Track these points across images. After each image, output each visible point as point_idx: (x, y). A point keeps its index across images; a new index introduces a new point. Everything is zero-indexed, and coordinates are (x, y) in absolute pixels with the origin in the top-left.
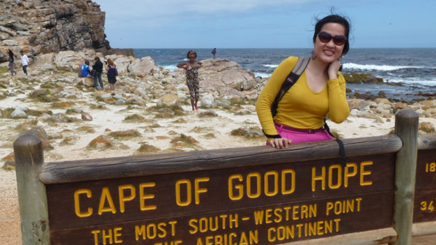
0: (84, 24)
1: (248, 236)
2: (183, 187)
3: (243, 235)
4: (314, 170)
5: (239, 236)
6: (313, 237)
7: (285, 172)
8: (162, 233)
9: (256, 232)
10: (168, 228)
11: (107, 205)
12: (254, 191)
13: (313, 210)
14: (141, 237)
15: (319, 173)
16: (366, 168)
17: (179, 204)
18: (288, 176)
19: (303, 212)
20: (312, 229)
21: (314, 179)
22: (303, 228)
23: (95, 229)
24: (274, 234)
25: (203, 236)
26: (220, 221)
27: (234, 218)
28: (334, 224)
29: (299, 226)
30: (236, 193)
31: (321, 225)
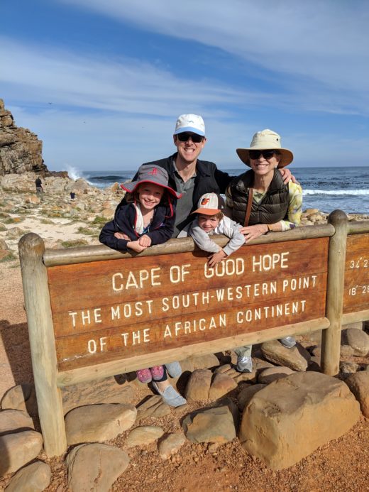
0: (24, 151)
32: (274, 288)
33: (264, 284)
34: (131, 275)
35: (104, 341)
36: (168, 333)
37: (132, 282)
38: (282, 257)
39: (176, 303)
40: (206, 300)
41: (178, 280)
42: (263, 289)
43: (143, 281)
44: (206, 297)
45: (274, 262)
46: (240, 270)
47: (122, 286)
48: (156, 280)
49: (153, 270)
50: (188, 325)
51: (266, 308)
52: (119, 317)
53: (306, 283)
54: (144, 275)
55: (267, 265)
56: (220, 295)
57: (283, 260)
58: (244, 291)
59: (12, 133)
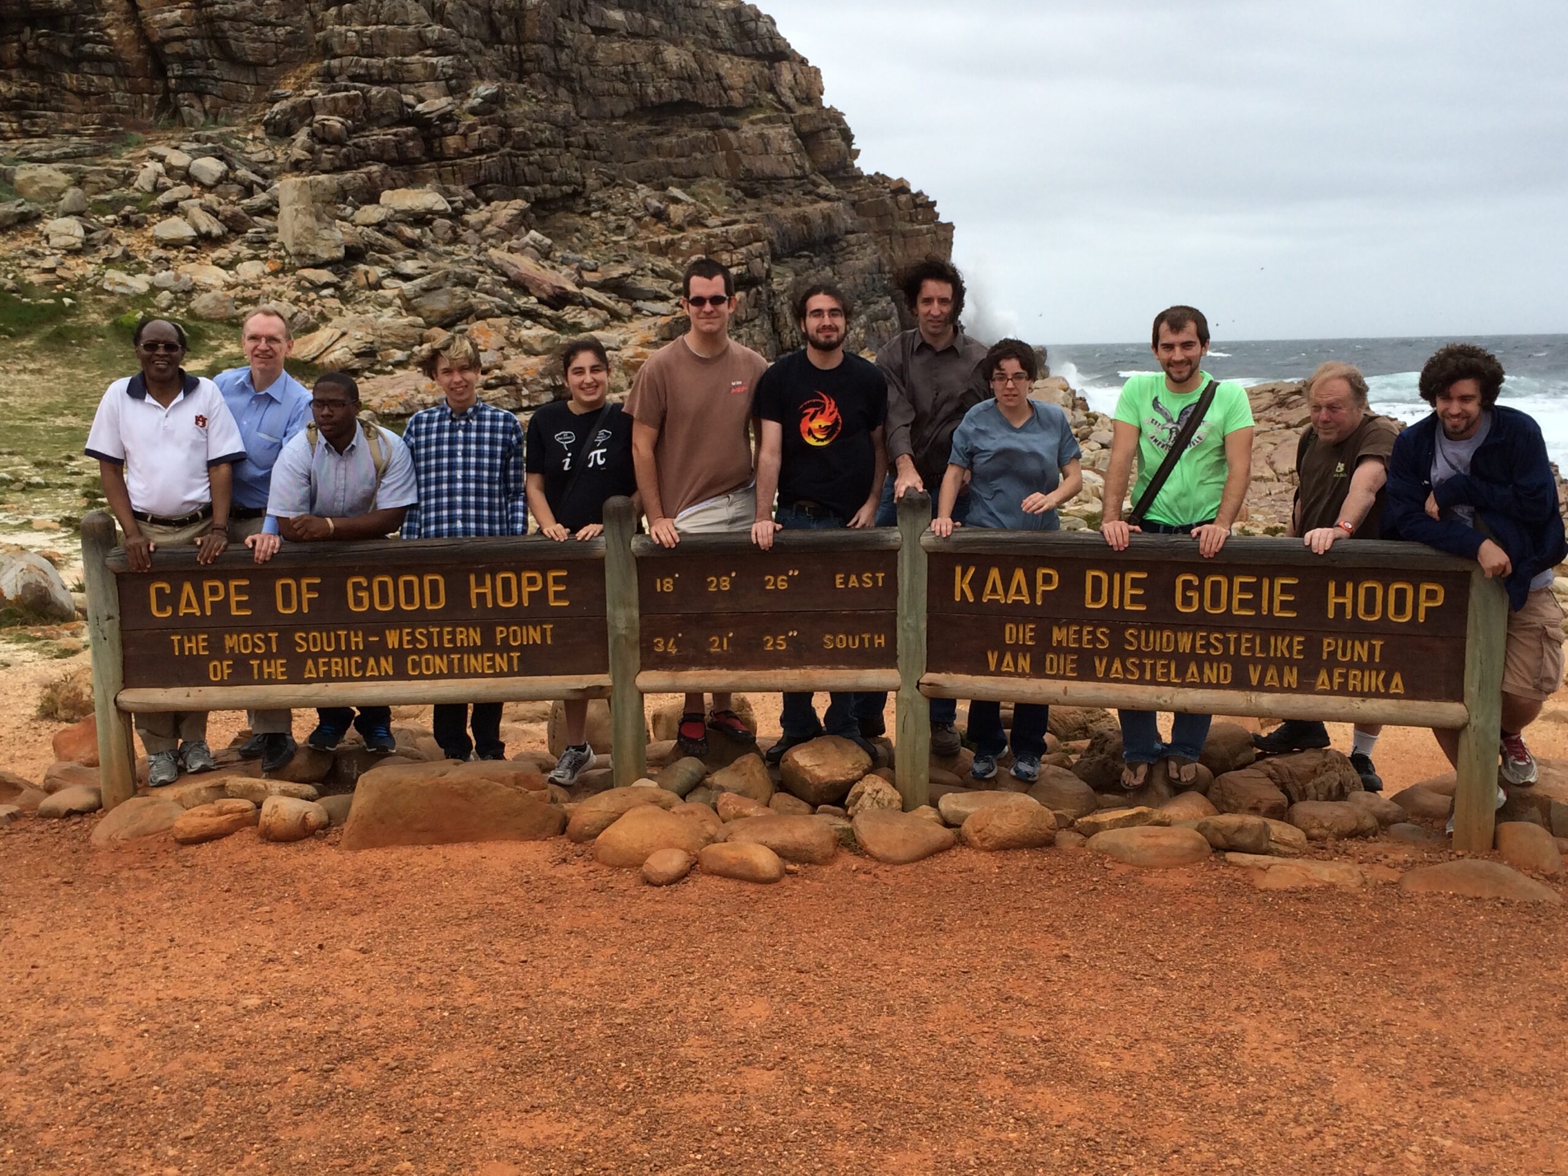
0: (878, 269)
1: (378, 663)
2: (286, 588)
3: (372, 661)
4: (472, 578)
5: (365, 662)
6: (476, 675)
7: (427, 578)
8: (260, 647)
9: (390, 659)
10: (267, 641)
11: (189, 604)
12: (384, 600)
13: (475, 637)
14: (232, 649)
15: (480, 583)
16: (557, 581)
17: (281, 610)
18: (434, 584)
19: (459, 637)
20: (474, 662)
21: (474, 591)
22: (461, 660)
23: (176, 634)
24: (417, 666)
25: (315, 657)
26: (338, 638)
27: (356, 636)
28: (510, 659)
29: (456, 657)
30: (358, 602)
31: (489, 659)
59: (839, 199)
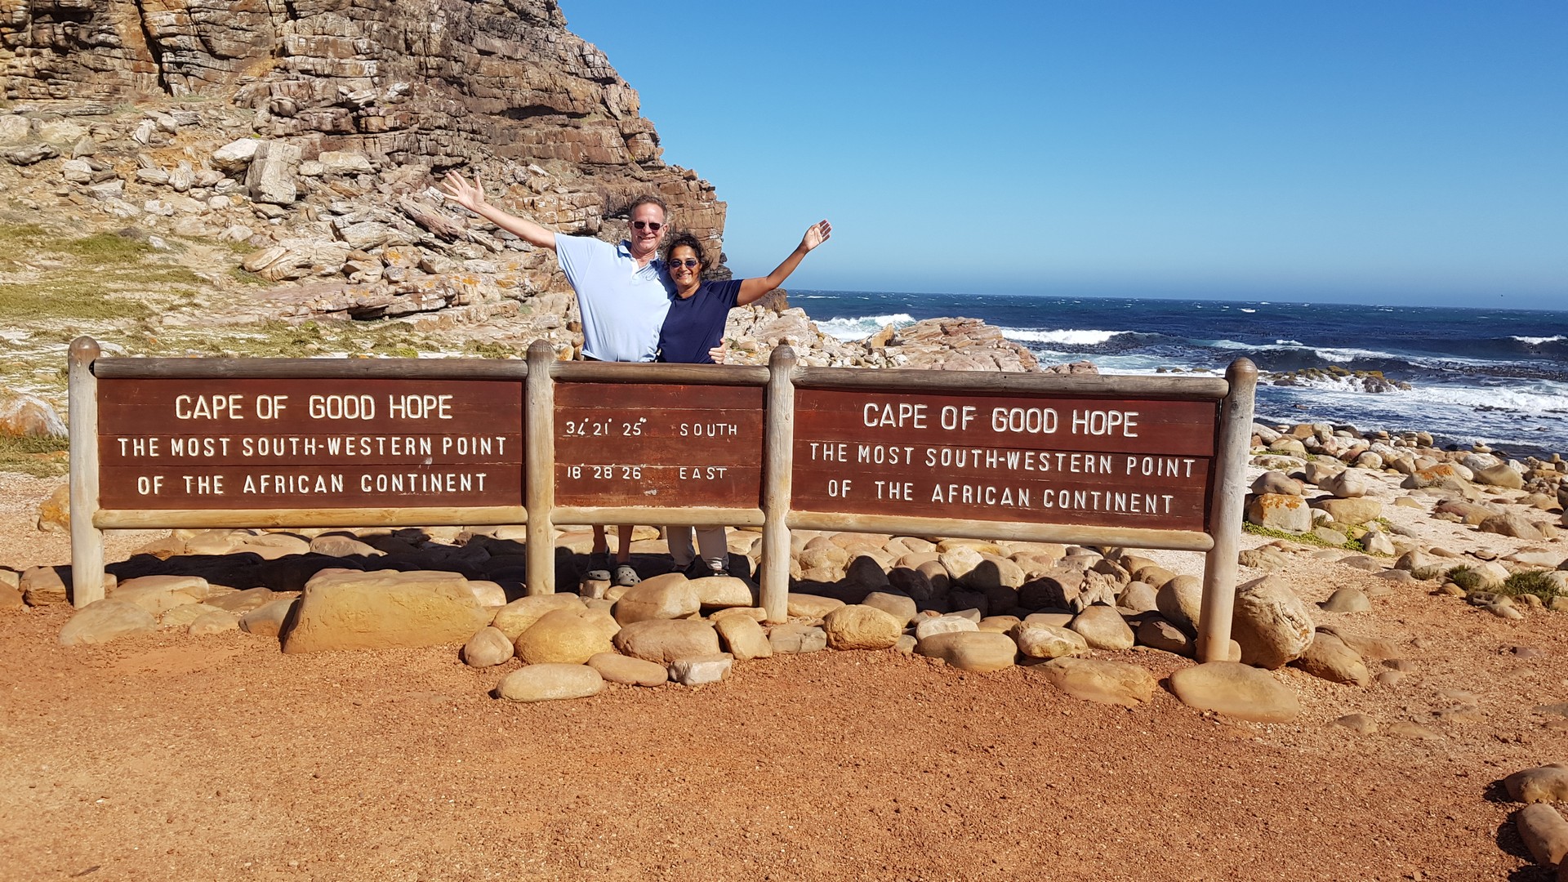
32: (426, 446)
33: (408, 439)
34: (201, 399)
35: (160, 481)
36: (250, 487)
37: (202, 410)
38: (440, 402)
39: (266, 446)
40: (310, 449)
41: (269, 416)
42: (408, 446)
43: (218, 411)
44: (310, 446)
45: (426, 408)
46: (368, 412)
47: (189, 413)
48: (236, 412)
49: (231, 398)
50: (280, 481)
51: (413, 476)
52: (181, 454)
53: (486, 446)
54: (220, 402)
55: (415, 412)
56: (334, 447)
57: (441, 407)
58: (374, 445)
59: (649, 181)
